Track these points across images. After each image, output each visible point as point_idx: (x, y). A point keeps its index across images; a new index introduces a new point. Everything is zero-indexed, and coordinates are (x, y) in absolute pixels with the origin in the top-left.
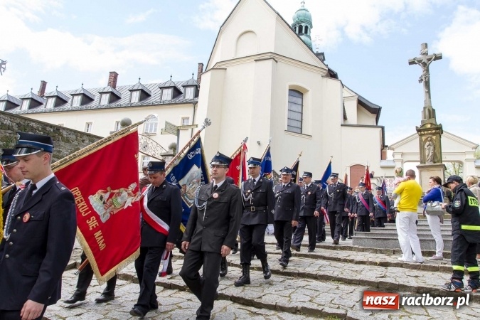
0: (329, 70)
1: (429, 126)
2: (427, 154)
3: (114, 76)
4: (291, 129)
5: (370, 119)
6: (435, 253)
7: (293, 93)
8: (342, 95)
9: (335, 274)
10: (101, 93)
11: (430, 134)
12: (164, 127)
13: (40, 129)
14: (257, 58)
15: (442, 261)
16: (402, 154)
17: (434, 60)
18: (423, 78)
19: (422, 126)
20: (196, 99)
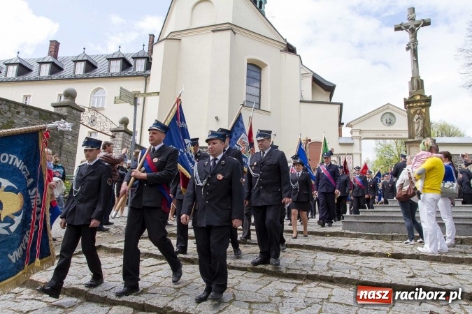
0: (288, 45)
1: (418, 98)
2: (416, 129)
3: (55, 46)
4: (249, 104)
7: (252, 68)
8: (300, 72)
10: (41, 63)
11: (420, 106)
14: (214, 28)
16: (361, 131)
17: (423, 26)
18: (411, 46)
19: (410, 98)
20: (148, 72)
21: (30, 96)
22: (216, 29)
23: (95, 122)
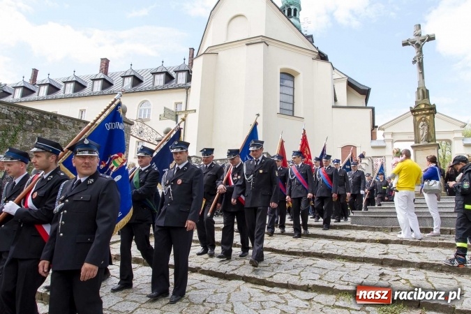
0: (320, 53)
1: (423, 106)
2: (421, 134)
3: (105, 63)
4: (283, 112)
5: (360, 101)
6: (432, 230)
7: (284, 76)
8: (332, 77)
9: (339, 252)
10: (94, 80)
11: (424, 114)
12: (162, 113)
13: (38, 117)
14: (248, 42)
15: (440, 238)
16: (393, 134)
17: (428, 41)
18: (417, 59)
19: (416, 107)
20: (188, 84)
21: (85, 110)
22: (250, 42)
23: (142, 134)
